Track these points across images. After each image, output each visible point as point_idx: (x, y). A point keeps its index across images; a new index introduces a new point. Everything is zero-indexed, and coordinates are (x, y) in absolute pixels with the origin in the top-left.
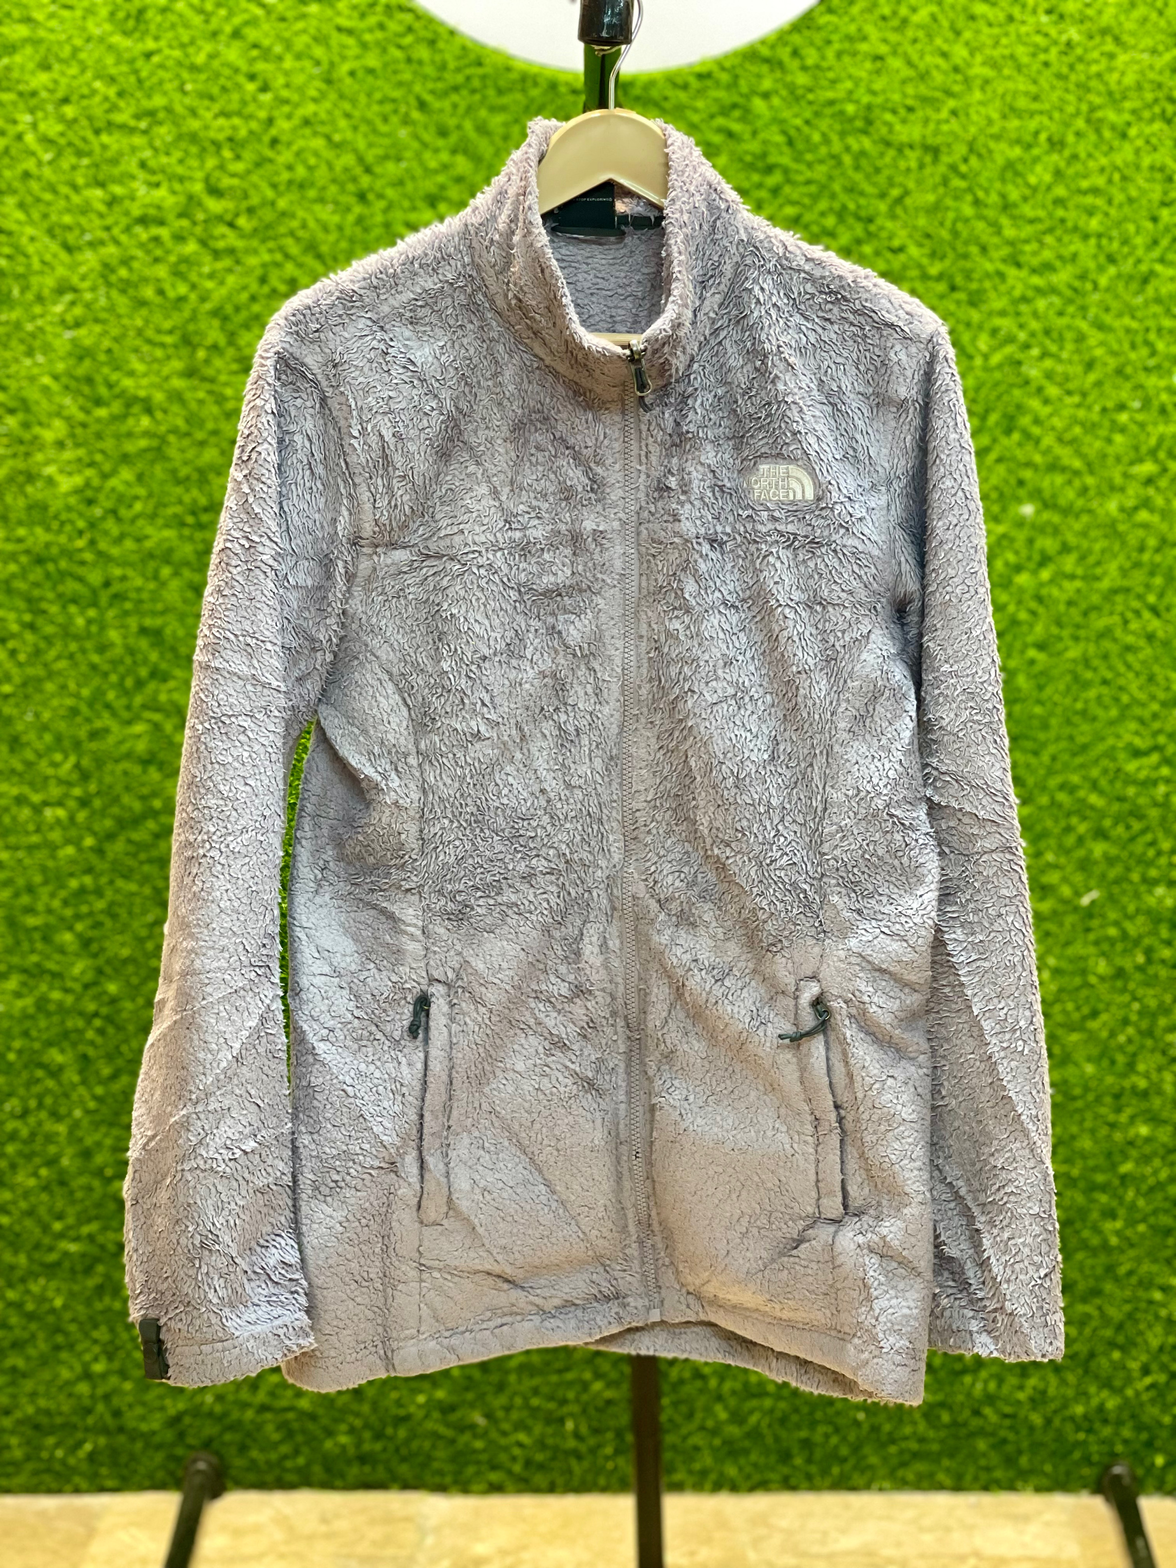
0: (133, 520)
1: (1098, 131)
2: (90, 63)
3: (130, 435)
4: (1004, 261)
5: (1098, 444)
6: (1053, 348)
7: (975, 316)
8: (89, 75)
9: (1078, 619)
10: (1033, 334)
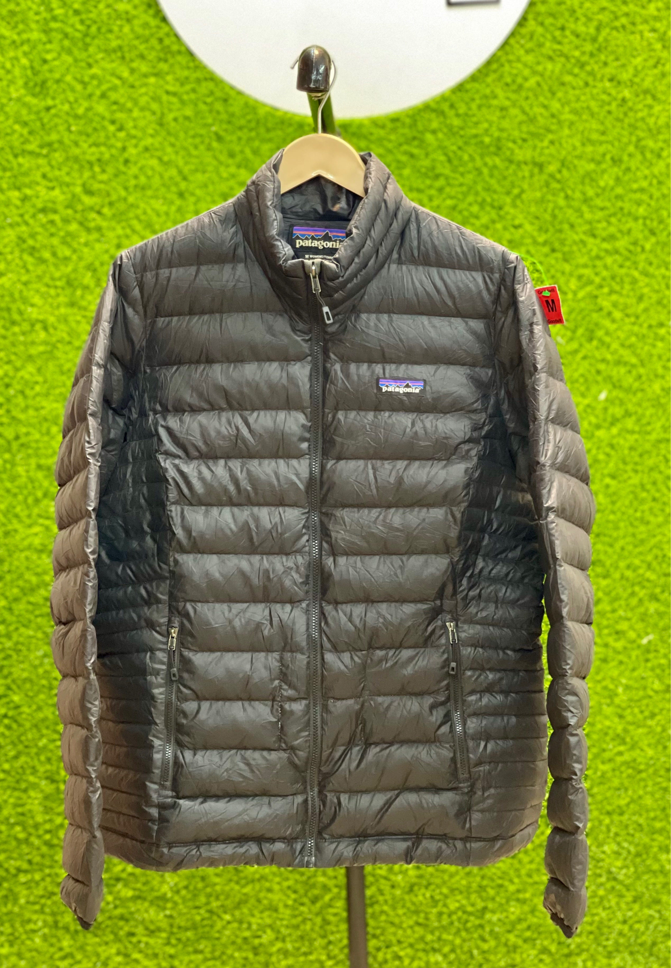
0: (34, 398)
1: (643, 153)
2: (11, 113)
3: (33, 343)
4: (585, 233)
5: (646, 348)
6: (617, 288)
7: (567, 268)
8: (11, 121)
9: (637, 459)
10: (604, 279)
